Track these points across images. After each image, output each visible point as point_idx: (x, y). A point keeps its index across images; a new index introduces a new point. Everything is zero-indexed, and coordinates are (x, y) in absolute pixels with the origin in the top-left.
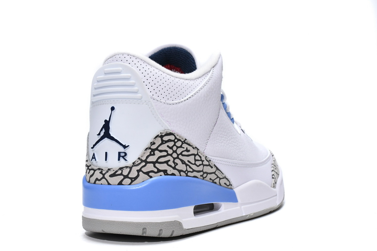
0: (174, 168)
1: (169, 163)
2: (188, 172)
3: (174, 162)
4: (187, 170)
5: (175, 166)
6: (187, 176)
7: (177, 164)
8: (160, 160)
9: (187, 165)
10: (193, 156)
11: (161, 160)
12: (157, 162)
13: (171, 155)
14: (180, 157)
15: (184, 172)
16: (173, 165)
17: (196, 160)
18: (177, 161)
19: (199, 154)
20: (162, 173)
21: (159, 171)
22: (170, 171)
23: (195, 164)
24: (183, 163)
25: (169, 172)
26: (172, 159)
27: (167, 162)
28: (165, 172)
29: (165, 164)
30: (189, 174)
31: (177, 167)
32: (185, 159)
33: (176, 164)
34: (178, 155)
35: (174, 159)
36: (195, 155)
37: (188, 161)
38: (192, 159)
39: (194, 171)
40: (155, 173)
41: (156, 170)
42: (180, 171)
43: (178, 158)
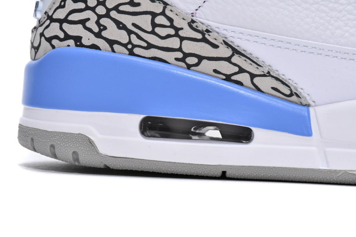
0: (98, 35)
1: (88, 24)
2: (134, 46)
3: (98, 23)
4: (130, 42)
5: (101, 31)
6: (131, 53)
7: (105, 28)
8: (71, 18)
9: (130, 32)
10: (149, 17)
11: (74, 17)
12: (66, 20)
13: (93, 9)
14: (113, 14)
15: (125, 45)
16: (96, 29)
17: (154, 25)
18: (104, 21)
19: (168, 12)
20: (71, 42)
21: (67, 37)
22: (88, 39)
23: (153, 32)
24: (119, 28)
25: (85, 42)
26: (94, 18)
27: (83, 22)
28: (78, 40)
29: (80, 26)
30: (137, 51)
31: (104, 34)
32: (127, 20)
33: (102, 28)
34: (109, 10)
35: (100, 17)
36: (154, 15)
37: (134, 25)
38: (145, 22)
39: (150, 46)
40: (61, 40)
41: (62, 35)
42: (111, 43)
43: (107, 15)
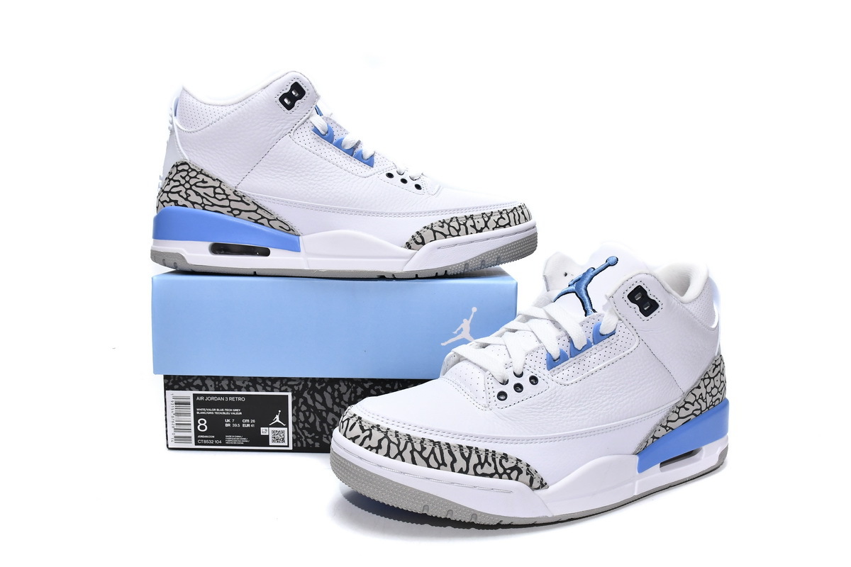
0: (186, 199)
1: (181, 194)
2: (205, 205)
3: (186, 193)
4: (203, 203)
5: (187, 197)
6: (204, 209)
7: (190, 195)
9: (202, 197)
10: (213, 189)
11: (174, 190)
12: (170, 192)
13: (183, 185)
14: (194, 188)
15: (200, 205)
16: (185, 196)
17: (215, 193)
18: (189, 192)
19: (222, 186)
20: (173, 203)
21: (171, 201)
22: (181, 201)
23: (215, 197)
24: (197, 195)
25: (179, 203)
26: (184, 190)
27: (178, 192)
28: (176, 202)
29: (177, 194)
30: (206, 207)
31: (189, 198)
32: (201, 191)
33: (188, 195)
34: (191, 186)
35: (187, 189)
36: (215, 188)
37: (204, 193)
38: (210, 192)
39: (213, 205)
40: (168, 202)
41: (168, 200)
42: (193, 203)
43: (191, 188)
